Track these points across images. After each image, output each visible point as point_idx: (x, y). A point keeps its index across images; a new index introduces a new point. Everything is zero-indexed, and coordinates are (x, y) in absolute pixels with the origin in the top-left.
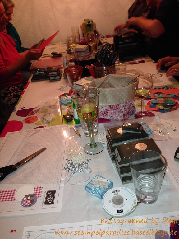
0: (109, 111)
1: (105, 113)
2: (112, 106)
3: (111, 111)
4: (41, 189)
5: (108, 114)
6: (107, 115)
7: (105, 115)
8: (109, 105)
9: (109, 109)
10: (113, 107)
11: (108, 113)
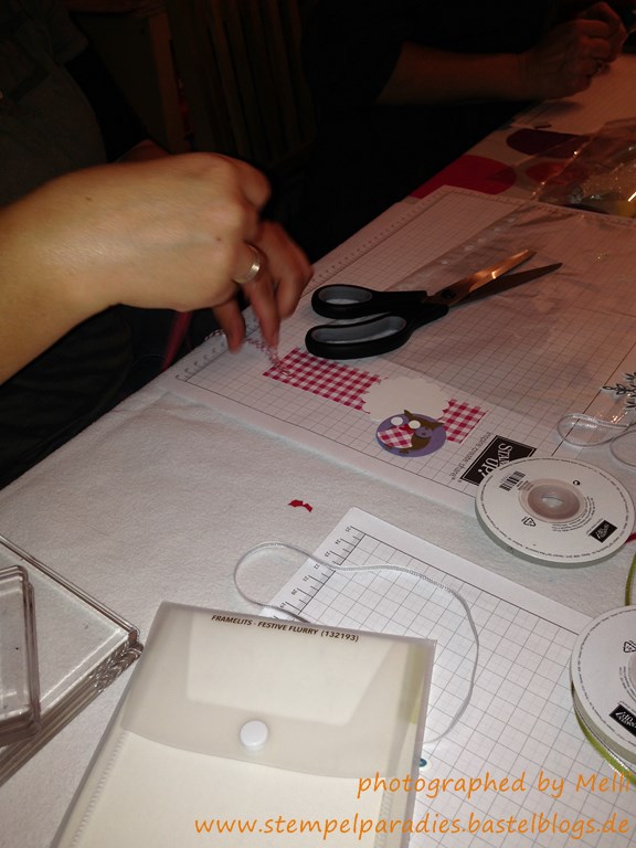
4: (477, 416)
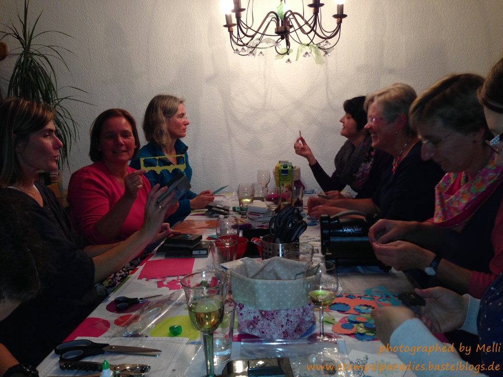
0: (259, 320)
1: (251, 324)
2: (263, 313)
3: (262, 322)
5: (257, 326)
6: (254, 327)
7: (252, 329)
8: (260, 310)
9: (260, 318)
10: (265, 314)
11: (257, 324)
